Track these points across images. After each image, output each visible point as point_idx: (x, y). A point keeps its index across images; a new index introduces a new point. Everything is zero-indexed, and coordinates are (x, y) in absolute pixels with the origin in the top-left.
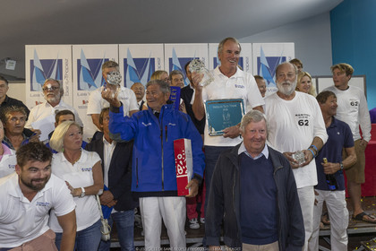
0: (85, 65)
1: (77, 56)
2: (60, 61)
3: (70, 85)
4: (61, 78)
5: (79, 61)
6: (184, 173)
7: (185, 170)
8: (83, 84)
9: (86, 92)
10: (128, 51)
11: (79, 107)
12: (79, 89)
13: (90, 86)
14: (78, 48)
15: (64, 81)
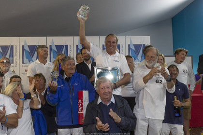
0: (27, 49)
1: (22, 44)
2: (12, 47)
3: (18, 61)
4: (13, 57)
5: (23, 46)
6: (82, 112)
7: (82, 109)
8: (26, 60)
9: (27, 64)
10: (52, 41)
11: (23, 74)
12: (23, 63)
13: (29, 61)
14: (22, 39)
15: (15, 58)
